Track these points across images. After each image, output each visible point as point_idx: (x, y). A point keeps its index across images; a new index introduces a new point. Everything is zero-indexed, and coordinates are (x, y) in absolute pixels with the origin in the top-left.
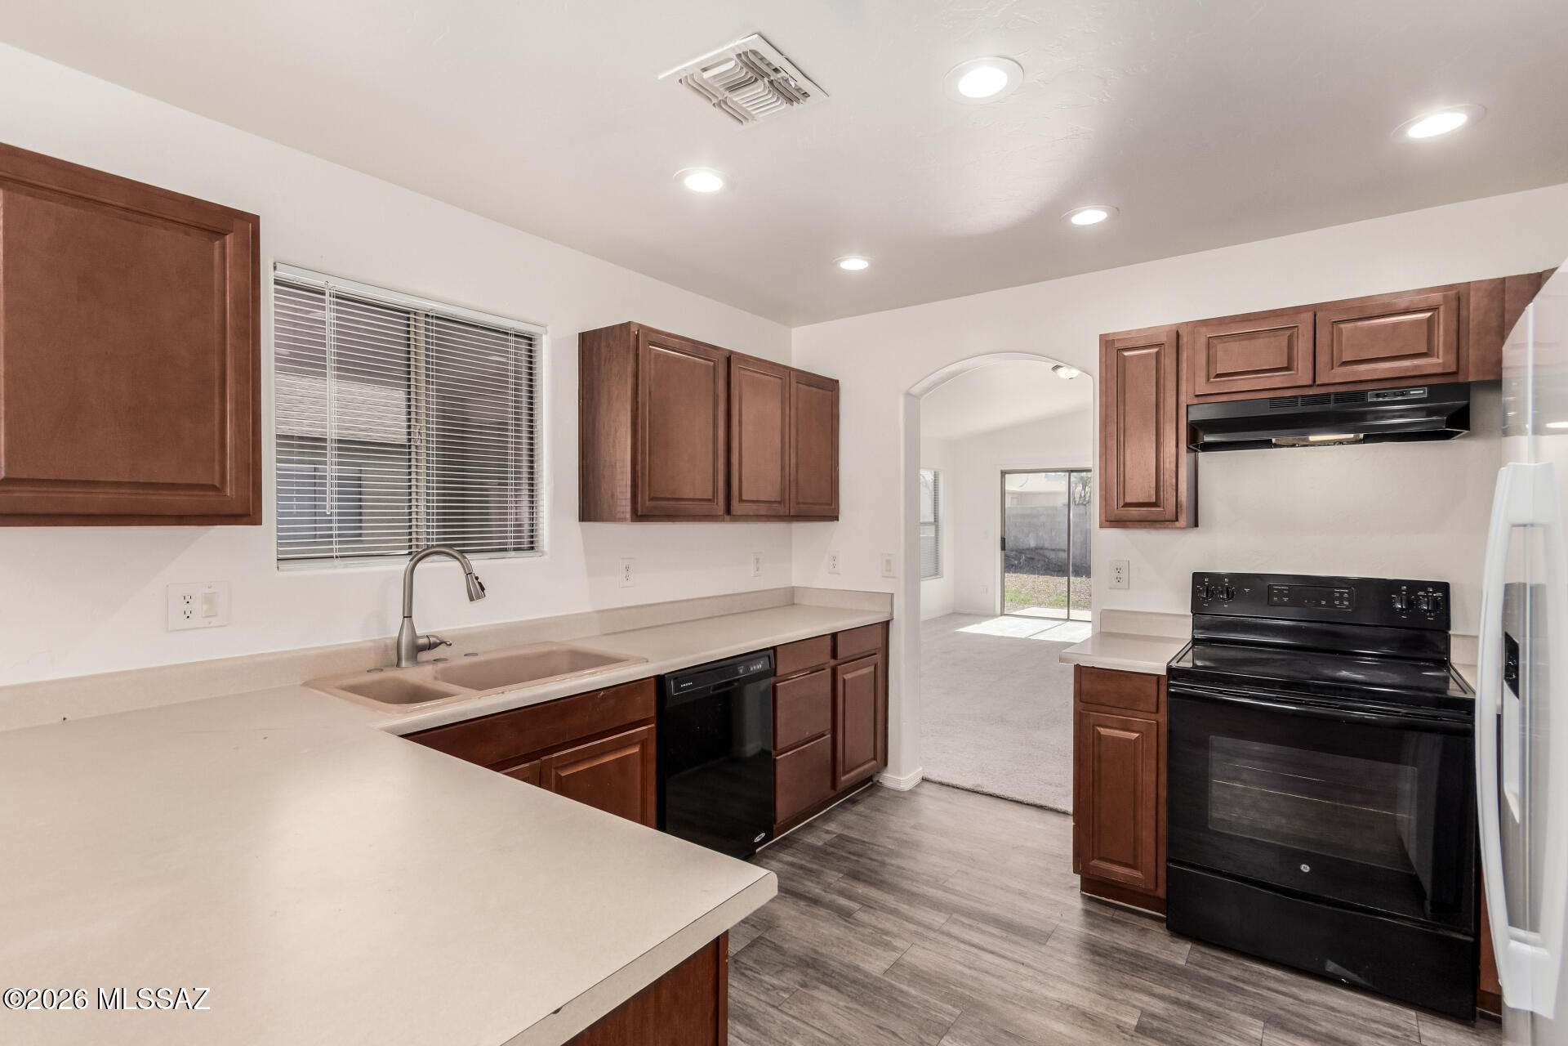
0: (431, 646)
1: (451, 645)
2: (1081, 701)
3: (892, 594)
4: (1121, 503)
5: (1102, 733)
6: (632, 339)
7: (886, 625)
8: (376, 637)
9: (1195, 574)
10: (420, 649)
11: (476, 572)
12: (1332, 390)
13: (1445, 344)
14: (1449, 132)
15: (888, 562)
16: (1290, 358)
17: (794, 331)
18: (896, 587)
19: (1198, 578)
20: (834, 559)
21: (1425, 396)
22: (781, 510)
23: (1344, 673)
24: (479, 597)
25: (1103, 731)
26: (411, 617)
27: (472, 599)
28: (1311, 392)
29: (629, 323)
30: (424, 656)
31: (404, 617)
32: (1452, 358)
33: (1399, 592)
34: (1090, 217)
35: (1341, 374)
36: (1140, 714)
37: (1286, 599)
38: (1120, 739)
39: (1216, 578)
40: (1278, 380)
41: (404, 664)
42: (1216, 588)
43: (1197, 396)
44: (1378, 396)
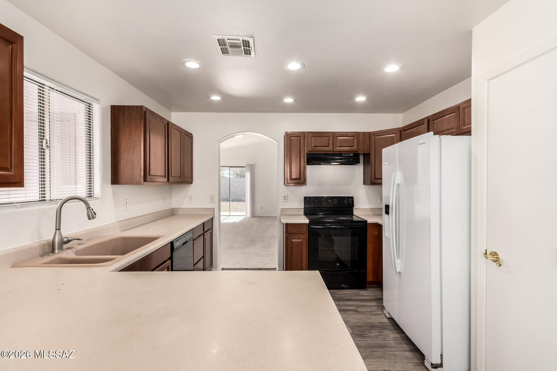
0: (68, 241)
1: (82, 240)
2: (287, 233)
3: (214, 208)
4: (291, 179)
5: (293, 241)
6: (143, 113)
7: (212, 219)
8: (37, 241)
9: (305, 197)
10: (64, 242)
11: (92, 207)
12: (336, 152)
13: (356, 144)
14: (363, 101)
15: (212, 198)
16: (329, 144)
17: (172, 113)
18: (215, 206)
19: (305, 198)
20: (191, 197)
21: (353, 155)
22: (181, 180)
23: (341, 218)
24: (93, 218)
25: (293, 240)
26: (60, 229)
27: (89, 219)
28: (332, 153)
29: (142, 106)
30: (65, 246)
31: (56, 229)
32: (357, 148)
33: (345, 199)
34: (289, 100)
35: (338, 149)
36: (302, 234)
37: (325, 202)
38: (298, 242)
39: (310, 198)
40: (326, 149)
41: (57, 251)
42: (310, 201)
43: (309, 151)
44: (345, 155)
